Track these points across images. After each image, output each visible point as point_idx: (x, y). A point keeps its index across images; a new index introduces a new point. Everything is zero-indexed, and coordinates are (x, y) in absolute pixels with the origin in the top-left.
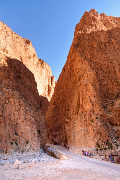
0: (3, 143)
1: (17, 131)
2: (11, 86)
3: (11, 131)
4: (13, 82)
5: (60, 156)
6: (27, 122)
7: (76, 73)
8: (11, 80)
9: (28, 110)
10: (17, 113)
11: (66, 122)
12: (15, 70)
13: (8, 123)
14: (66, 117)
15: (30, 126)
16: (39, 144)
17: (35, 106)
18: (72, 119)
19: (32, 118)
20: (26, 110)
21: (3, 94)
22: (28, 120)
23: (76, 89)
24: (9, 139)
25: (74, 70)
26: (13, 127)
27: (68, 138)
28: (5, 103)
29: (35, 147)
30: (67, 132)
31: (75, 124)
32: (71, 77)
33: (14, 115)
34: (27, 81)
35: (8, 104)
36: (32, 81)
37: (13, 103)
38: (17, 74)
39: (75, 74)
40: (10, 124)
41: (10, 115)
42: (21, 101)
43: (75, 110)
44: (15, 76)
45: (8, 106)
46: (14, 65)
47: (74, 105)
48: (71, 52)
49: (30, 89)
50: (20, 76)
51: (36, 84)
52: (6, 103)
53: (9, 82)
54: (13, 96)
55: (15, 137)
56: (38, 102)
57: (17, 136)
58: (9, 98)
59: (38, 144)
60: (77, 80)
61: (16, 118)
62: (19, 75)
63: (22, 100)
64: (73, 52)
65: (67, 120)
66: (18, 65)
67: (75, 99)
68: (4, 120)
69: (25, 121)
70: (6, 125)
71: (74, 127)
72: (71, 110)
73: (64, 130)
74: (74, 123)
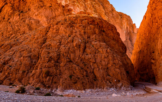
0: (100, 82)
1: (109, 73)
2: (98, 39)
3: (104, 73)
4: (99, 36)
5: (150, 90)
6: (116, 66)
7: (158, 20)
8: (97, 35)
9: (115, 56)
10: (106, 60)
11: (152, 63)
13: (100, 67)
14: (152, 58)
15: (119, 68)
16: (129, 82)
17: (120, 52)
18: (157, 60)
19: (120, 62)
20: (114, 57)
21: (93, 46)
22: (116, 64)
23: (159, 34)
24: (104, 79)
25: (155, 17)
26: (106, 70)
27: (155, 76)
29: (126, 84)
30: (154, 71)
31: (161, 64)
32: (154, 23)
33: (104, 61)
34: (110, 33)
35: (98, 53)
36: (115, 32)
37: (102, 52)
38: (101, 29)
39: (157, 20)
40: (103, 68)
41: (101, 61)
42: (108, 50)
43: (160, 52)
44: (99, 31)
45: (98, 55)
46: (97, 23)
47: (159, 48)
49: (113, 39)
50: (104, 30)
51: (118, 34)
52: (97, 52)
53: (96, 36)
54: (101, 47)
55: (108, 78)
56: (122, 49)
57: (110, 77)
58: (98, 48)
59: (128, 82)
60: (160, 26)
61: (107, 63)
62: (102, 29)
63: (109, 49)
64: (153, 3)
65: (153, 61)
66: (100, 22)
67: (159, 43)
68: (98, 66)
69: (114, 65)
70: (99, 69)
71: (160, 66)
72: (156, 51)
73: (151, 69)
74: (160, 63)
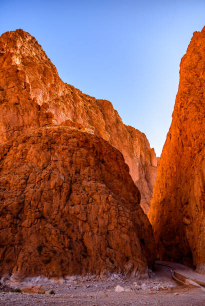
0: (93, 261)
1: (109, 242)
2: (94, 177)
3: (101, 243)
4: (95, 171)
5: (184, 281)
6: (123, 228)
7: (192, 141)
8: (92, 168)
9: (122, 209)
10: (106, 216)
11: (186, 225)
12: (95, 152)
13: (95, 230)
14: (184, 215)
15: (127, 233)
16: (146, 261)
17: (130, 202)
18: (195, 219)
19: (129, 221)
20: (119, 211)
21: (84, 189)
22: (123, 225)
23: (195, 168)
24: (101, 255)
25: (187, 135)
26: (104, 236)
27: (192, 251)
28: (88, 203)
29: (140, 265)
30: (189, 241)
31: (202, 228)
32: (184, 147)
33: (103, 218)
34: (114, 165)
35: (93, 203)
36: (121, 164)
37: (98, 201)
38: (98, 157)
39: (190, 142)
40: (99, 233)
41: (97, 219)
42: (109, 198)
43: (198, 203)
44: (95, 161)
45: (92, 206)
46: (93, 145)
47: (196, 195)
48: (179, 106)
49: (119, 177)
50: (103, 160)
51: (127, 168)
52: (90, 202)
53: (89, 170)
54: (97, 191)
55: (108, 252)
56: (133, 196)
57: (111, 250)
58: (93, 194)
59: (144, 261)
60: (196, 152)
61: (106, 222)
62: (101, 158)
63: (110, 195)
64: (181, 107)
65: (187, 221)
66: (97, 143)
67: (195, 185)
68: (91, 228)
69: (119, 226)
70: (93, 234)
71: (200, 232)
72: (192, 202)
73: (184, 237)
74: (200, 226)
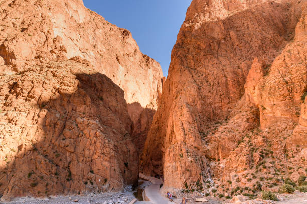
1: (92, 168)
2: (88, 114)
3: (85, 169)
4: (90, 108)
6: (105, 157)
8: (88, 106)
9: (107, 142)
10: (92, 148)
12: (96, 90)
13: (81, 160)
15: (108, 161)
16: (122, 182)
18: (166, 150)
19: (112, 152)
20: (105, 143)
21: (77, 126)
22: (106, 155)
24: (83, 179)
25: (172, 82)
26: (88, 164)
28: (78, 137)
29: (116, 185)
33: (89, 150)
35: (82, 137)
37: (88, 136)
38: (98, 95)
40: (84, 161)
41: (84, 150)
42: (98, 133)
45: (82, 140)
47: (168, 132)
52: (80, 136)
53: (85, 109)
54: (88, 127)
55: (90, 176)
57: (92, 175)
58: (84, 130)
61: (91, 153)
62: (101, 95)
63: (99, 131)
68: (77, 157)
69: (103, 156)
70: (79, 162)
